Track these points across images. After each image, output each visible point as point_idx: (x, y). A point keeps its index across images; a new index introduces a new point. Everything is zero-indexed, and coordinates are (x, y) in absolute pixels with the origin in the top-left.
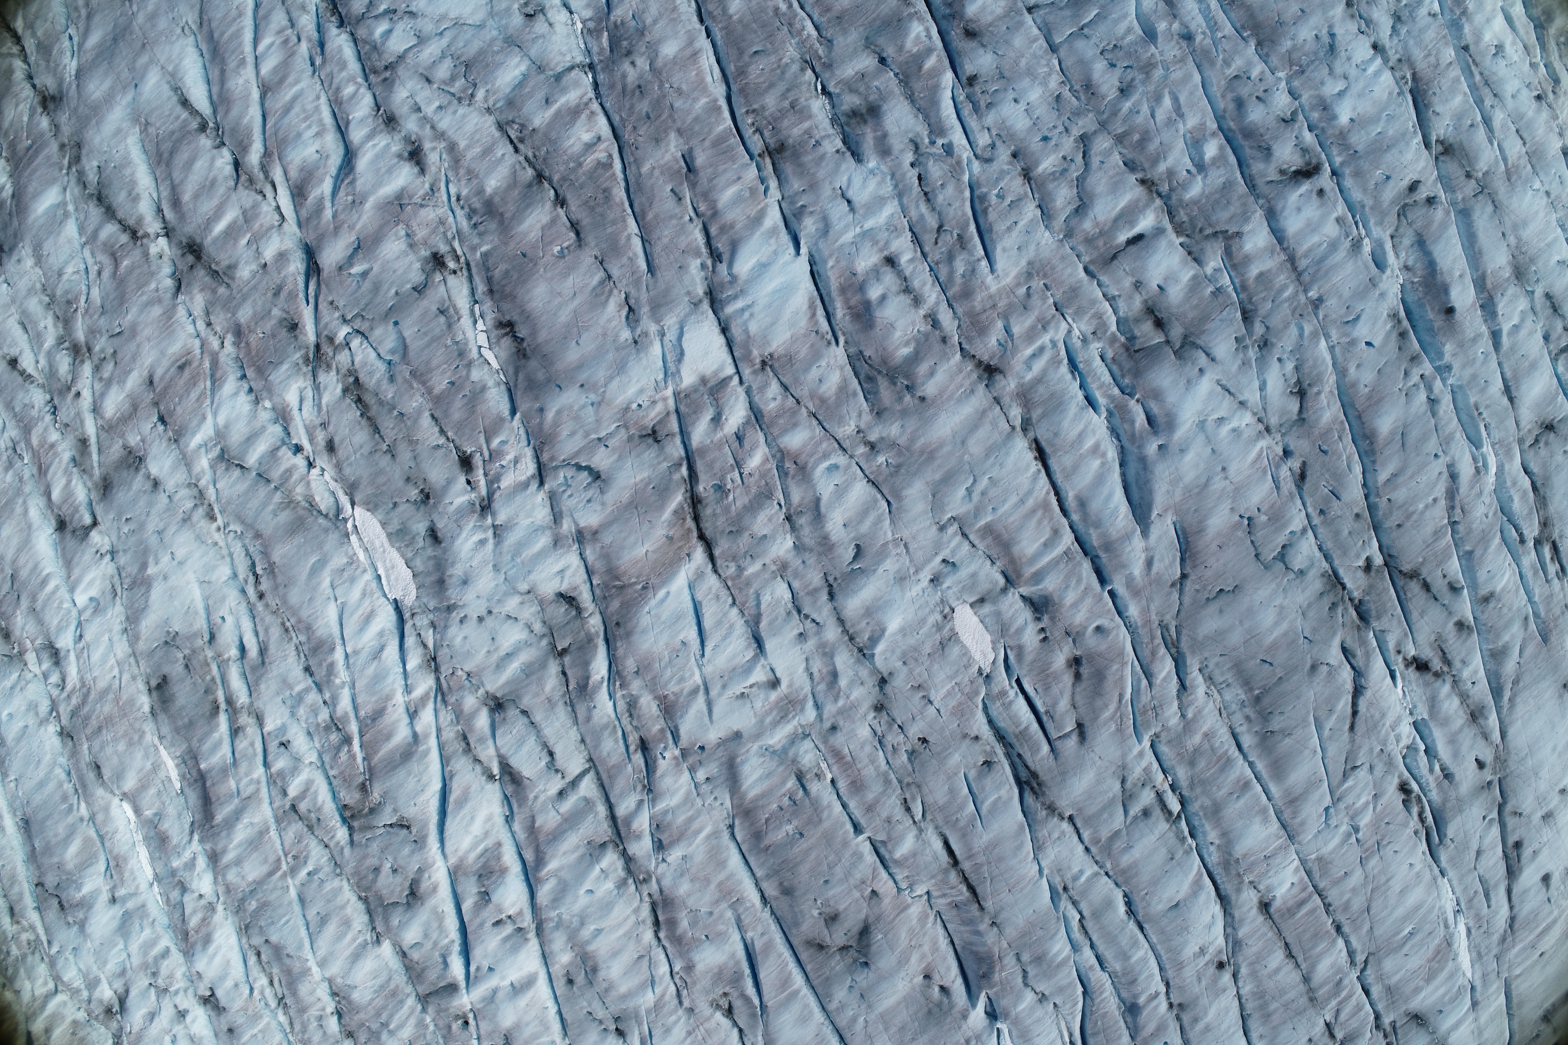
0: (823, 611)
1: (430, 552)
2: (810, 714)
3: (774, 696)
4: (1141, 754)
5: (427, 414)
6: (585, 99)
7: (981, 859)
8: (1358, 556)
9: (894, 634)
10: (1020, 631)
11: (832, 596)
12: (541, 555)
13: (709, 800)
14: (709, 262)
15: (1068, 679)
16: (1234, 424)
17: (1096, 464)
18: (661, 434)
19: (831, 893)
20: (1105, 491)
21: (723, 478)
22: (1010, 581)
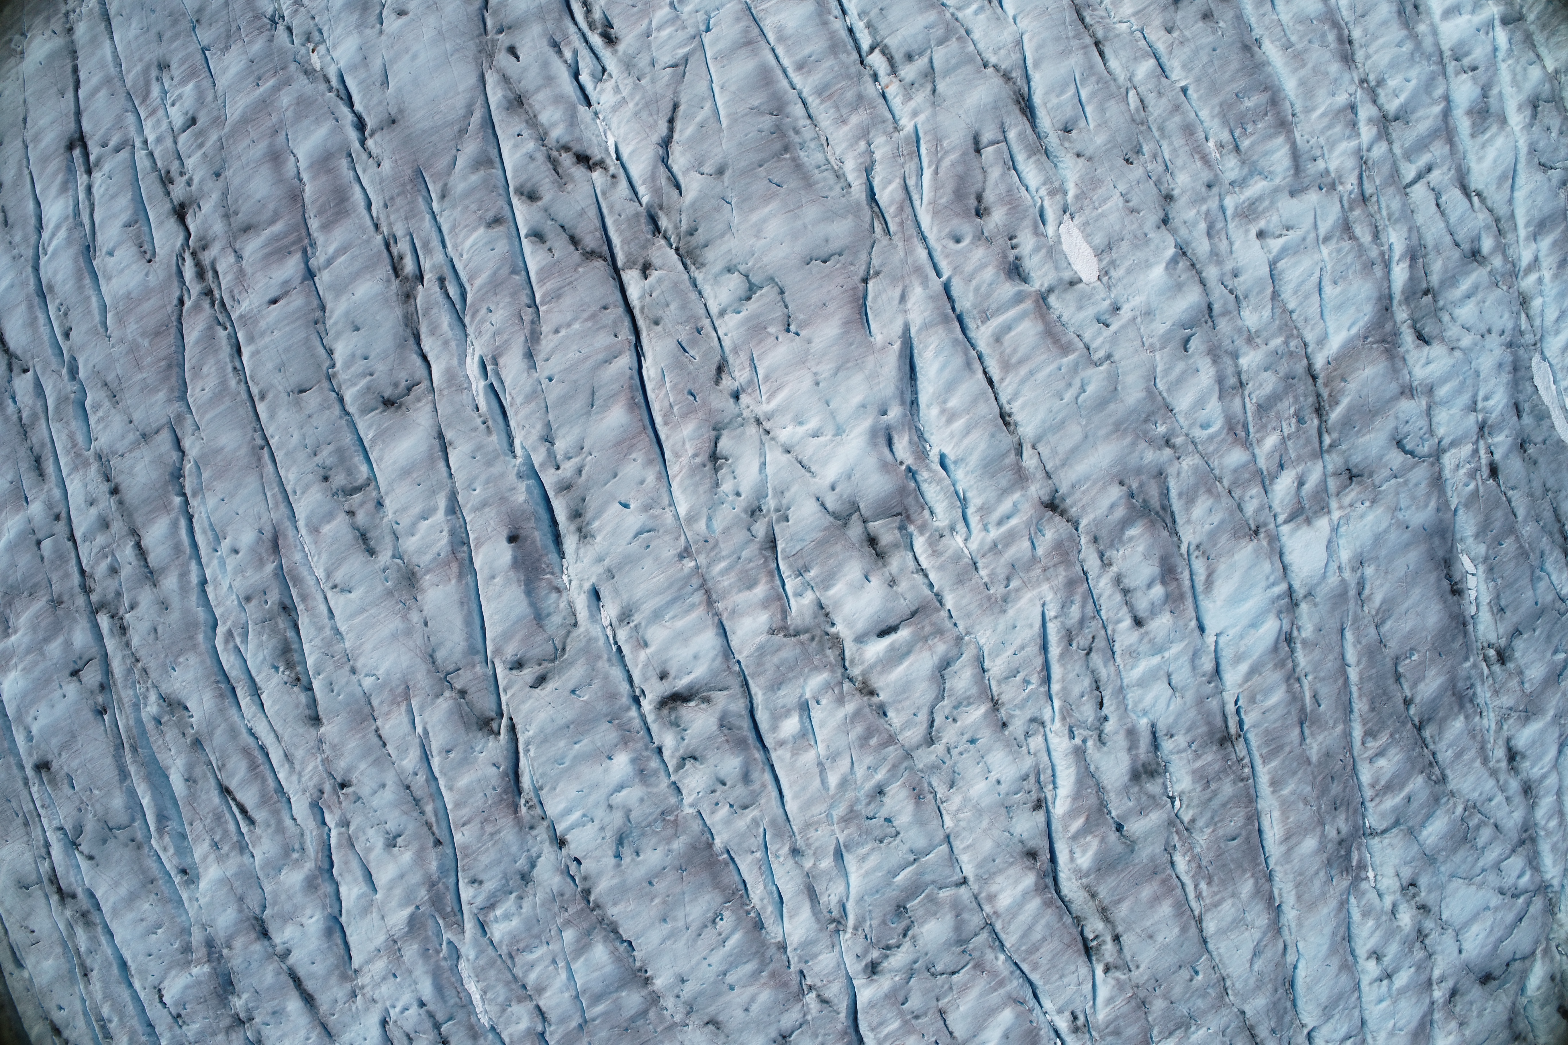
0: (1218, 294)
1: (1521, 397)
2: (1230, 202)
3: (1262, 224)
4: (915, 114)
5: (1520, 519)
6: (1377, 800)
7: (1075, 43)
8: (660, 281)
9: (1157, 263)
10: (1037, 249)
11: (1210, 308)
12: (1445, 380)
13: (1313, 141)
14: (1295, 633)
15: (990, 197)
16: (801, 430)
17: (953, 403)
18: (1345, 476)
19: (1211, 39)
20: (947, 374)
21: (1298, 429)
22: (1043, 298)
